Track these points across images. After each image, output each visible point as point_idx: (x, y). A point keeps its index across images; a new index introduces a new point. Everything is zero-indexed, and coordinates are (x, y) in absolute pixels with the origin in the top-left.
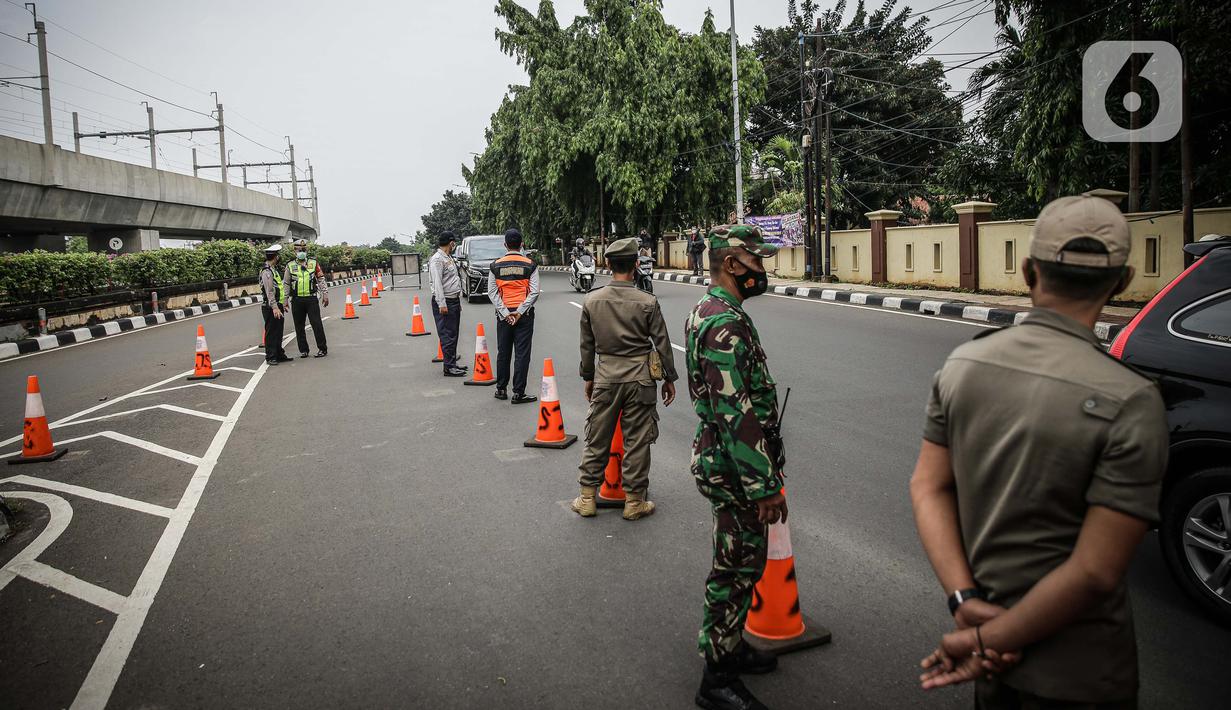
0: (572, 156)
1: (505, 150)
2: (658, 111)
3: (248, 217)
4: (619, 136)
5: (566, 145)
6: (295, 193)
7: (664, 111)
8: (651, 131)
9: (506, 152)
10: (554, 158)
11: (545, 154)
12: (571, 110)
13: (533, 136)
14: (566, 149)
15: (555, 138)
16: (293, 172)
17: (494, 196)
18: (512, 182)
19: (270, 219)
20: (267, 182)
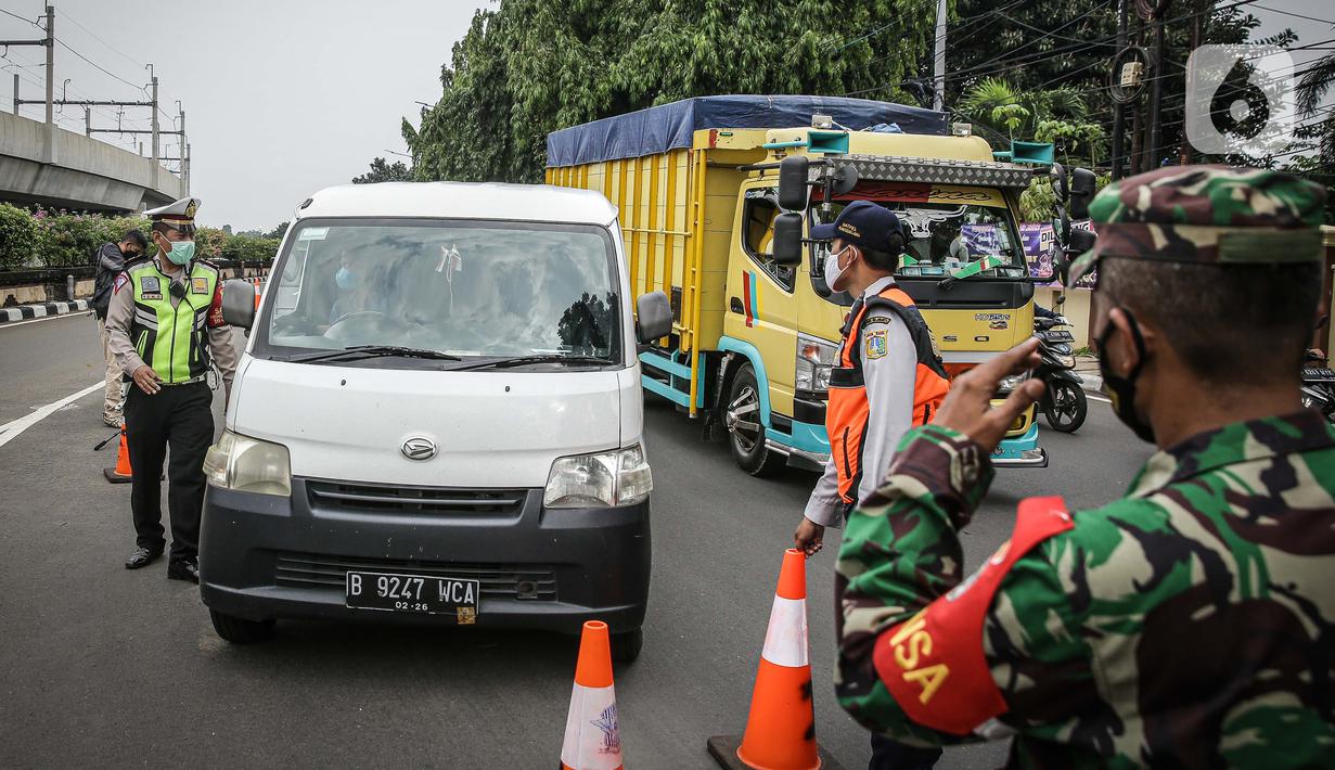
0: (600, 100)
1: (477, 93)
2: (768, 25)
3: (82, 177)
4: (698, 65)
5: (592, 80)
6: (155, 148)
7: (778, 27)
8: (755, 60)
9: (478, 97)
10: (570, 103)
11: (554, 95)
12: (602, 24)
13: (535, 63)
14: (592, 87)
15: (574, 67)
16: (155, 118)
17: (453, 166)
18: (485, 145)
19: (114, 183)
20: (119, 131)
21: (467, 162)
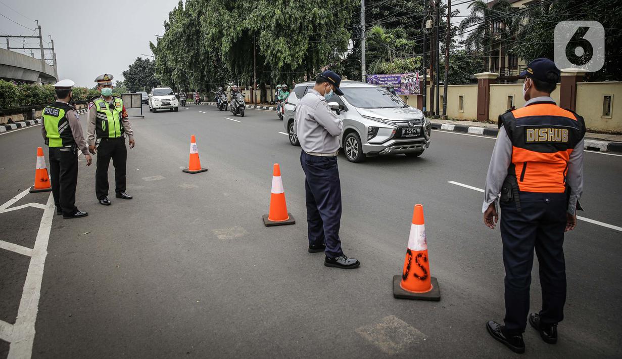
0: (238, 34)
1: (184, 31)
2: (300, 6)
3: (11, 68)
4: (277, 20)
5: (234, 26)
6: (43, 55)
7: (303, 7)
8: (296, 19)
9: (185, 33)
10: (227, 35)
11: (220, 32)
12: (236, 5)
13: (213, 20)
14: (235, 29)
15: (228, 22)
16: (41, 43)
17: (177, 59)
18: (189, 51)
19: (26, 70)
20: (23, 48)
21: (182, 58)
